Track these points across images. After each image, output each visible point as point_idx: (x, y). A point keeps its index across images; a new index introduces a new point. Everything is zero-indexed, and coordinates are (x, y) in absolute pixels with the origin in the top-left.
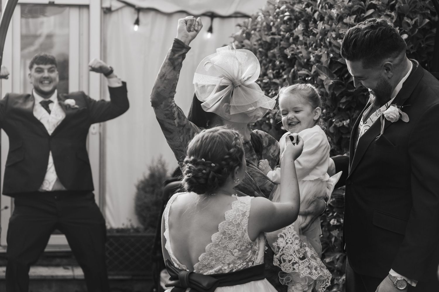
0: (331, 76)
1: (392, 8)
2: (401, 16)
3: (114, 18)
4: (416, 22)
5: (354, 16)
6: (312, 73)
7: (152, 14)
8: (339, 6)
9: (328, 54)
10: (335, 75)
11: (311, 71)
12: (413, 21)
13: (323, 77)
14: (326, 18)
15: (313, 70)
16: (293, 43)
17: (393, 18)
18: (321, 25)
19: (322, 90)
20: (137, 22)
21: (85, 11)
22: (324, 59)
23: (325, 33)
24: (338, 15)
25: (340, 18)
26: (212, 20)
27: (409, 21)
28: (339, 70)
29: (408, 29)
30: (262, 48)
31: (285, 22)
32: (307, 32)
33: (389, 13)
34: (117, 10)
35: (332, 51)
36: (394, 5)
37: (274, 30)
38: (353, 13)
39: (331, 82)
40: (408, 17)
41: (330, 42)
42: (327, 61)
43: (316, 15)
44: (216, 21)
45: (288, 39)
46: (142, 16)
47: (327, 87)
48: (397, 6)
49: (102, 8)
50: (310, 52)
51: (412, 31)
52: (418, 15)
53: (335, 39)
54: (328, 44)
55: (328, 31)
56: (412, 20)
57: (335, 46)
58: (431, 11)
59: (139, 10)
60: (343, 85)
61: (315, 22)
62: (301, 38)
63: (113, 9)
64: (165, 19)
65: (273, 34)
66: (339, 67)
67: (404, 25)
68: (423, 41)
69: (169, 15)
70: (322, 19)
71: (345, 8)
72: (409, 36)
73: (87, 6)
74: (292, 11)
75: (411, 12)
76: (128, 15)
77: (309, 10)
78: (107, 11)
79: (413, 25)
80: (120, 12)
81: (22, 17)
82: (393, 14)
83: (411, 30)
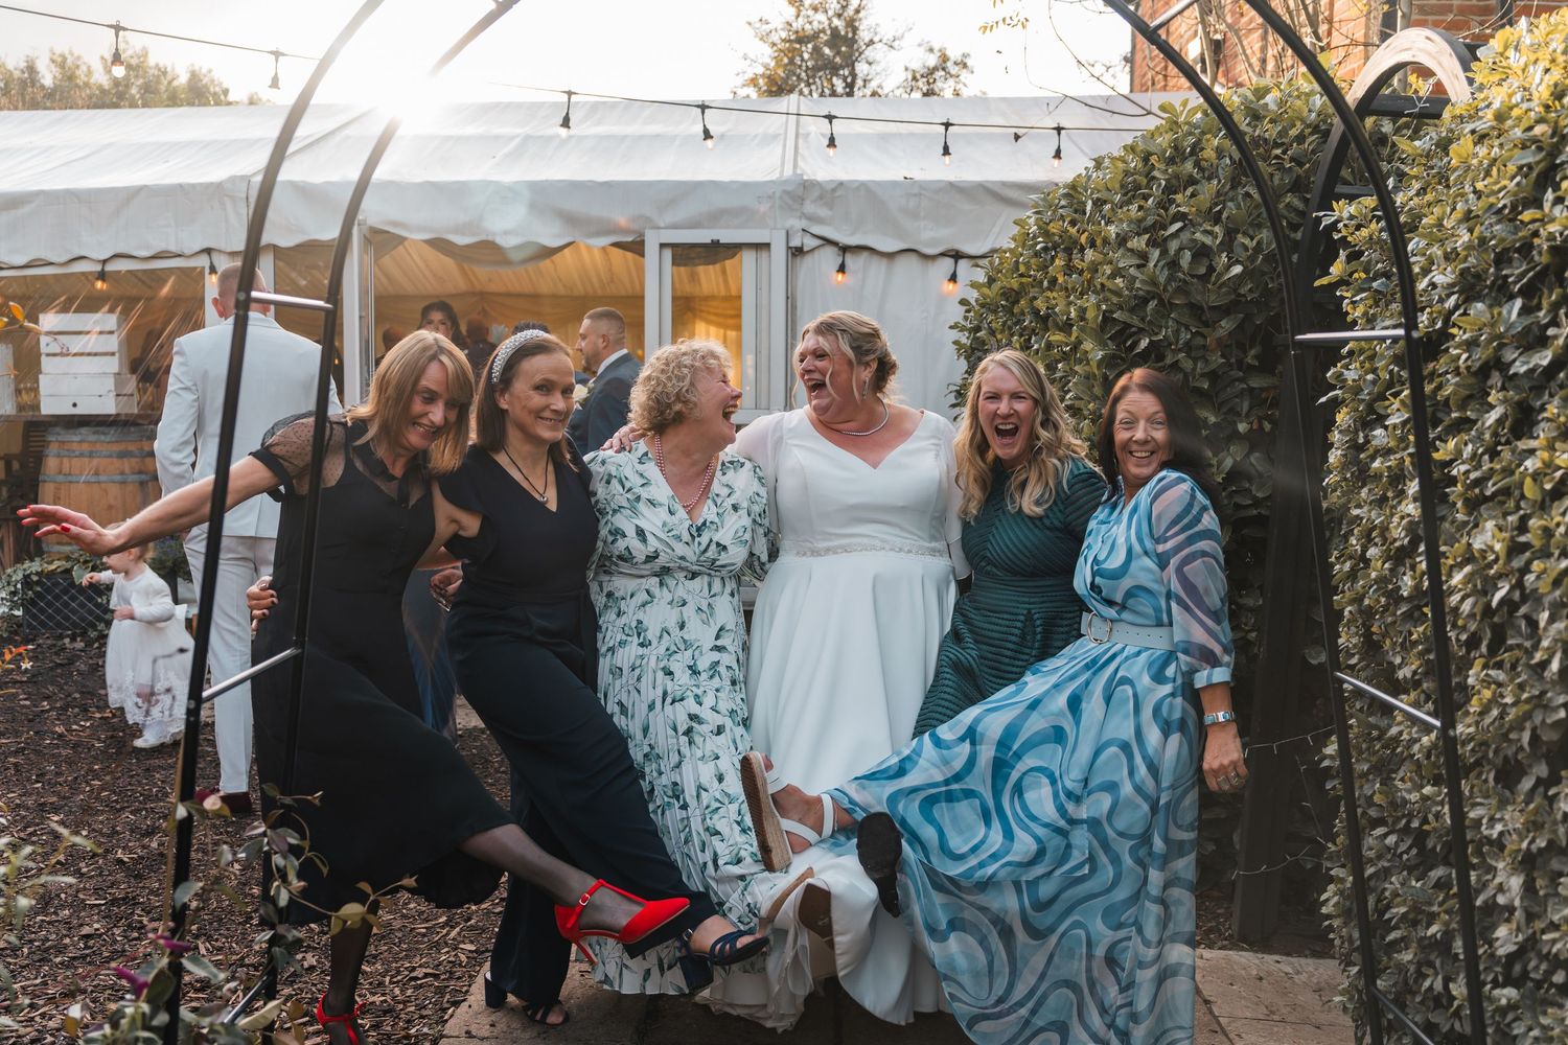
0: (1103, 345)
1: (1217, 220)
2: (1230, 234)
3: (807, 263)
4: (1258, 243)
5: (1147, 236)
6: (1073, 339)
7: (865, 254)
8: (1121, 220)
9: (1098, 306)
10: (1109, 342)
11: (1070, 335)
12: (1255, 242)
13: (1088, 345)
14: (1099, 242)
15: (1074, 335)
16: (1049, 289)
17: (1216, 238)
18: (1090, 254)
19: (1086, 368)
20: (842, 269)
21: (764, 254)
22: (1090, 315)
23: (1094, 268)
24: (1118, 235)
25: (1122, 240)
26: (956, 263)
27: (1247, 241)
28: (1120, 333)
29: (1243, 255)
30: (1007, 300)
31: (1037, 254)
32: (1069, 269)
33: (1209, 228)
34: (812, 250)
35: (1106, 300)
36: (1220, 212)
37: (1022, 269)
38: (1146, 231)
39: (1100, 354)
40: (1245, 234)
41: (1102, 285)
42: (1097, 317)
43: (1083, 239)
44: (963, 263)
45: (1041, 282)
46: (850, 260)
47: (1094, 364)
48: (1225, 215)
49: (789, 248)
50: (1070, 303)
51: (1252, 258)
52: (1265, 231)
53: (1113, 276)
54: (1099, 287)
55: (1100, 263)
56: (1252, 239)
57: (1109, 290)
58: (1288, 222)
59: (845, 249)
60: (1122, 359)
61: (1082, 249)
62: (1061, 280)
63: (805, 249)
64: (884, 261)
65: (1022, 275)
66: (1117, 328)
67: (1238, 250)
68: (1272, 278)
69: (891, 256)
70: (1093, 245)
71: (1131, 222)
72: (1245, 268)
73: (767, 245)
74: (1046, 234)
75: (1251, 224)
76: (830, 257)
77: (1073, 231)
78: (798, 252)
79: (1254, 249)
80: (816, 252)
81: (673, 264)
82: (1217, 229)
83: (1249, 257)
